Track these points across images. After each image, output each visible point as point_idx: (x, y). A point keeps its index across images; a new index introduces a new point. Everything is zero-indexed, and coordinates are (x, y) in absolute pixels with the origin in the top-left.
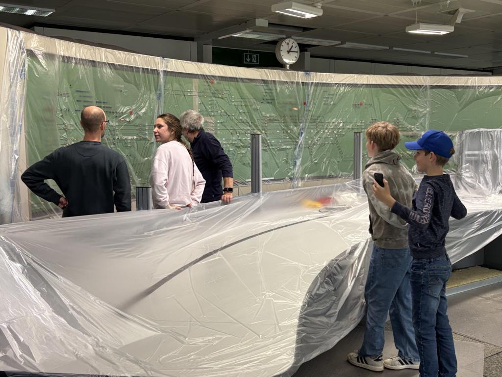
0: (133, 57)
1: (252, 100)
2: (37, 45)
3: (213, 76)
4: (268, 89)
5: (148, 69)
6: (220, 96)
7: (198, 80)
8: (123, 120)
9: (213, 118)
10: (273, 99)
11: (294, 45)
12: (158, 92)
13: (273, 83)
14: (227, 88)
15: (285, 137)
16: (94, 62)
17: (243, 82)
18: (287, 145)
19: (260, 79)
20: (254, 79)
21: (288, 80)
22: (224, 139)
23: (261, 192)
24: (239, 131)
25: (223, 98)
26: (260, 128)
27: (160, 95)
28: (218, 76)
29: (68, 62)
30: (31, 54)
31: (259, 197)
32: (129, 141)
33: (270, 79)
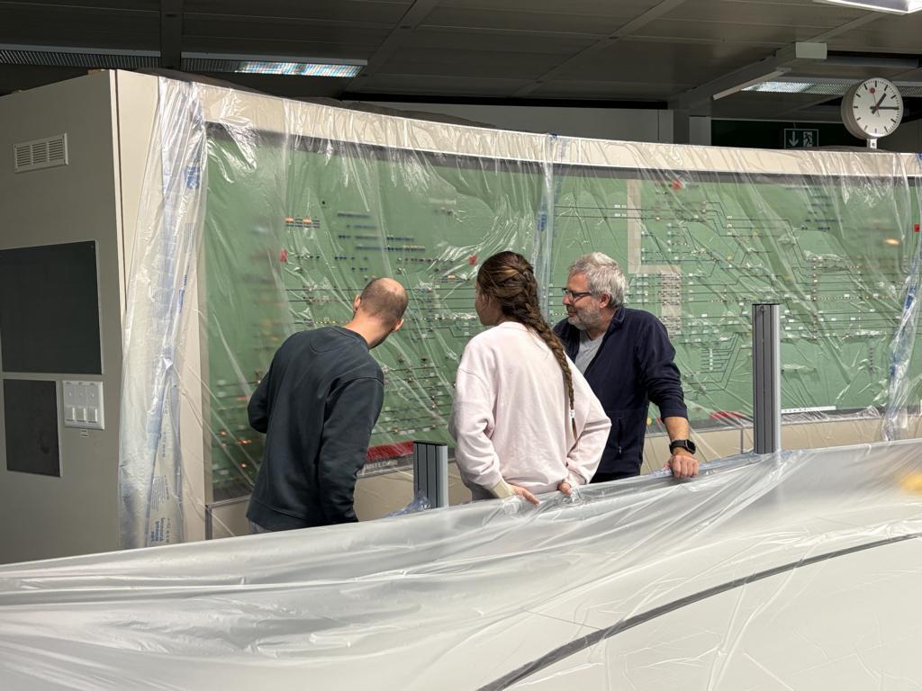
0: (478, 137)
1: (780, 224)
2: (235, 113)
3: (677, 172)
4: (818, 197)
5: (515, 162)
6: (696, 217)
7: (640, 182)
8: (453, 277)
9: (677, 268)
10: (835, 221)
11: (889, 93)
12: (541, 213)
13: (832, 182)
14: (714, 197)
15: (865, 309)
16: (381, 149)
17: (756, 182)
18: (871, 328)
19: (799, 172)
20: (783, 176)
21: (871, 175)
22: (704, 316)
23: (779, 450)
24: (743, 295)
25: (703, 221)
26: (799, 287)
27: (544, 218)
28: (691, 172)
29: (315, 151)
30: (218, 132)
31: (772, 464)
32: (467, 324)
33: (825, 174)
